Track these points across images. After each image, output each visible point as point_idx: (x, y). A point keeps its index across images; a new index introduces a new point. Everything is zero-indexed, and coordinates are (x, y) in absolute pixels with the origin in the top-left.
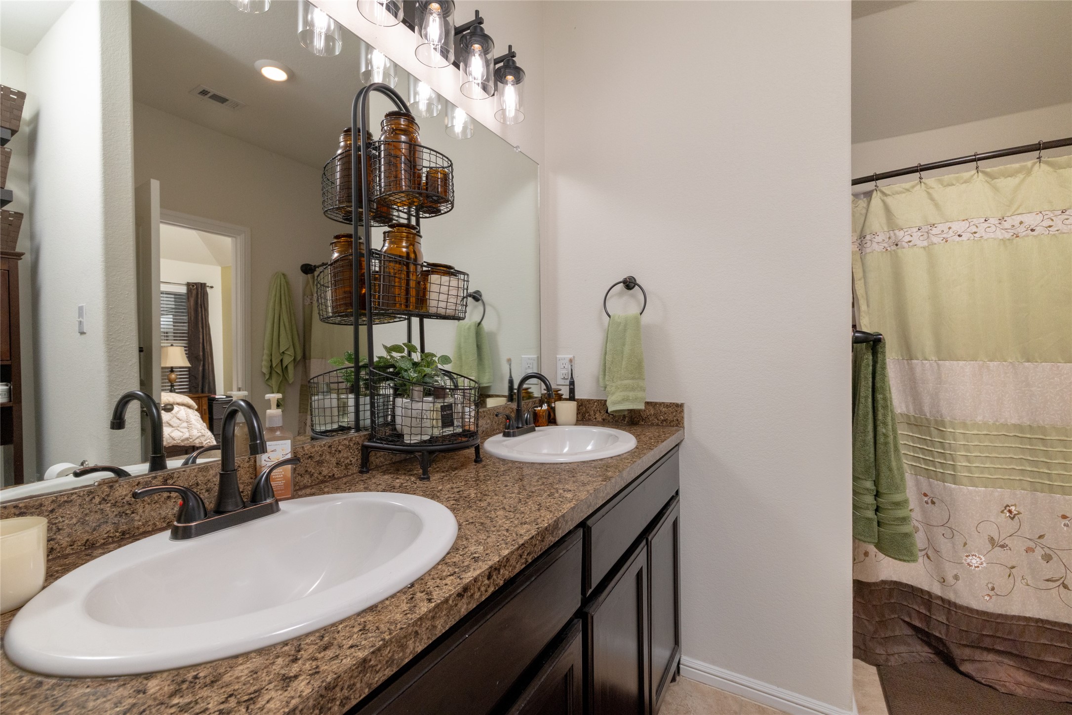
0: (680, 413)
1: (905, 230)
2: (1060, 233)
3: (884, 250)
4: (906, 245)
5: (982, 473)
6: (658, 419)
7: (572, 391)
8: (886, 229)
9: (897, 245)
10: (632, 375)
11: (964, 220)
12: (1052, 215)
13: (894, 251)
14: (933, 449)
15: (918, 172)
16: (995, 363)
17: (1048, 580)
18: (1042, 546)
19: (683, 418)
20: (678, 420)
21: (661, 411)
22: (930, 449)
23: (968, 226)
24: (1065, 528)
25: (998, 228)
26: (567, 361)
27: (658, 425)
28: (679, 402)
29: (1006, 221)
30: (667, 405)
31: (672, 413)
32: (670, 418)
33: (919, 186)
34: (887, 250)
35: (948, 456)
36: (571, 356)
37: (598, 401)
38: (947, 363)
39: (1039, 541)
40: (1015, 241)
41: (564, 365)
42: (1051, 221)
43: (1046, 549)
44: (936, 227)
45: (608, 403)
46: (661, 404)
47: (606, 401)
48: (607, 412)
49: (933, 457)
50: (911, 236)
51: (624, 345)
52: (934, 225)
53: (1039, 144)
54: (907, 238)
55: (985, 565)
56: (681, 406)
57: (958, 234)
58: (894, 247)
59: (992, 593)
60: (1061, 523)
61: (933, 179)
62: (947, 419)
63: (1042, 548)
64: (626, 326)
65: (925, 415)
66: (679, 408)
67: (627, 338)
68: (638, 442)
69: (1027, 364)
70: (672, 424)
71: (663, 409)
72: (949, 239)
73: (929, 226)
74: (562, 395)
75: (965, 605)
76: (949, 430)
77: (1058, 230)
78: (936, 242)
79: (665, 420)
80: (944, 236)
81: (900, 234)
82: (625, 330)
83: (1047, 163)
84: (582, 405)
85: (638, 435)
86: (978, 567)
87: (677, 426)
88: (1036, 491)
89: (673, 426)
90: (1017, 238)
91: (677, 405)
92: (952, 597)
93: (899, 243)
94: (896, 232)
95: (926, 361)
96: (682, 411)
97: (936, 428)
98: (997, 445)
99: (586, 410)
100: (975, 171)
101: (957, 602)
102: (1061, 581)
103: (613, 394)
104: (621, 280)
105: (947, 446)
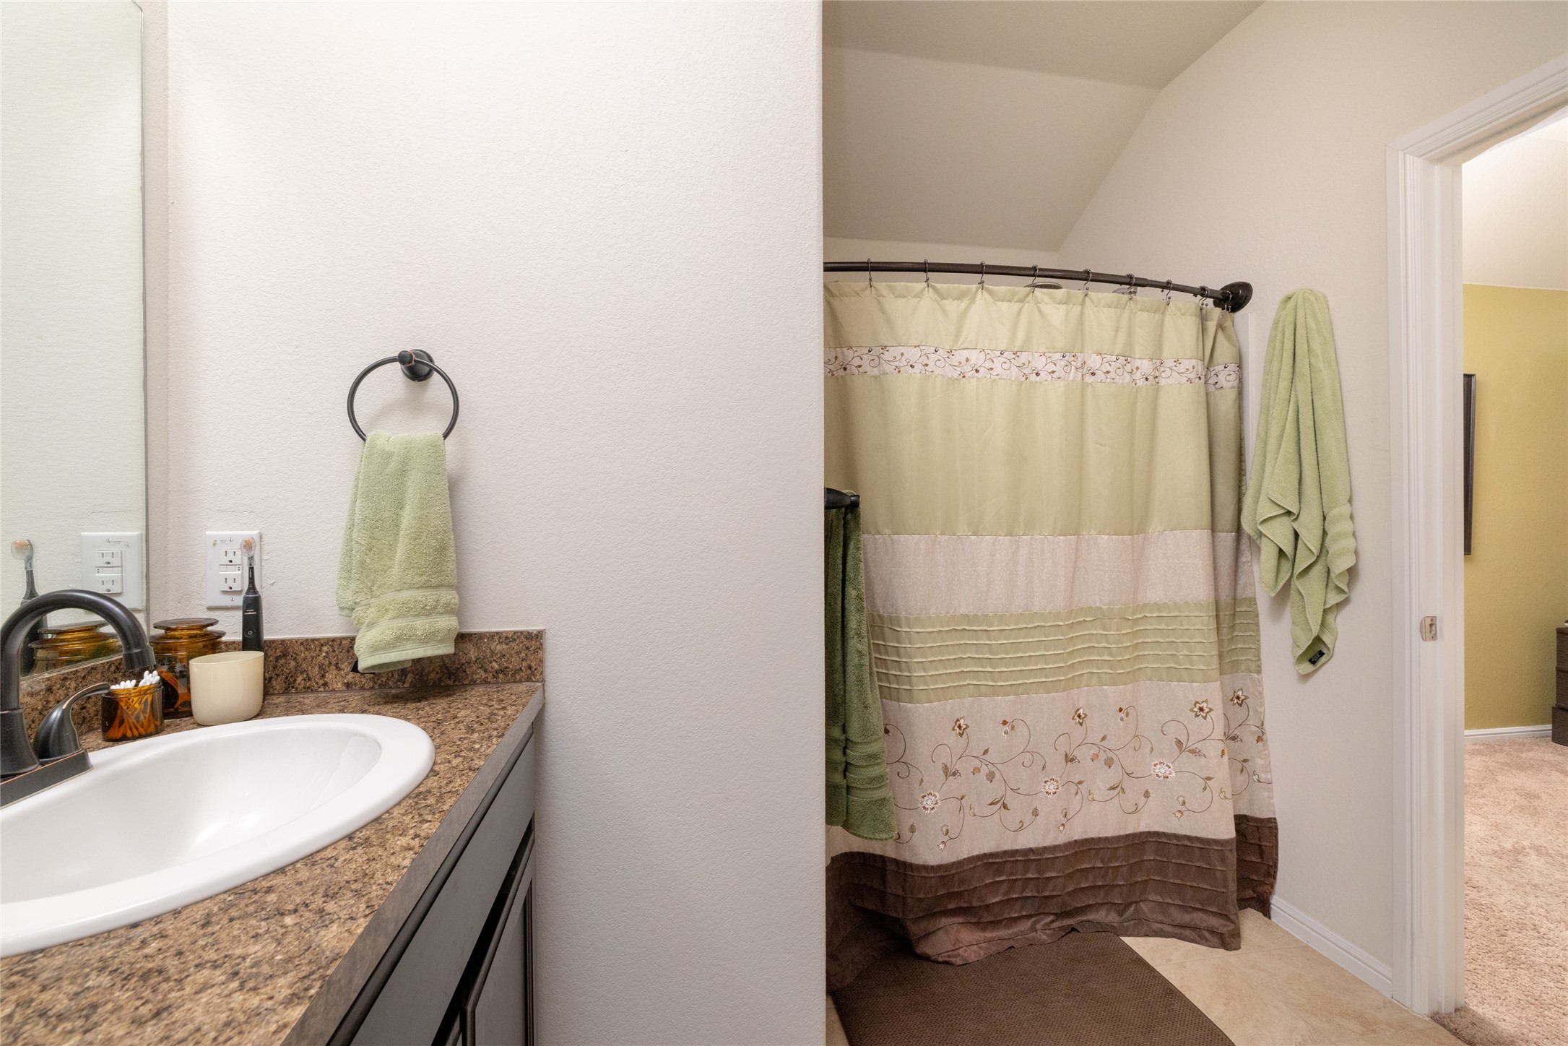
0: (536, 651)
1: (855, 349)
2: (1000, 379)
3: (830, 375)
4: (855, 370)
5: (936, 683)
6: (485, 671)
7: (252, 624)
8: (832, 345)
9: (845, 369)
10: (424, 578)
11: (915, 347)
12: (993, 356)
13: (842, 377)
14: (887, 658)
15: (867, 270)
16: (946, 537)
17: (991, 804)
18: (987, 763)
19: (541, 661)
20: (530, 667)
21: (492, 652)
22: (883, 657)
23: (919, 355)
24: (1005, 735)
25: (947, 364)
26: (237, 546)
27: (485, 682)
28: (533, 628)
29: (953, 355)
30: (507, 638)
31: (518, 653)
32: (515, 663)
33: (869, 289)
34: (833, 375)
35: (903, 665)
36: (252, 533)
37: (334, 640)
38: (902, 538)
39: (983, 757)
40: (961, 382)
41: (230, 556)
42: (991, 363)
43: (990, 766)
44: (888, 351)
45: (360, 648)
46: (492, 636)
47: (353, 639)
48: (355, 669)
49: (887, 669)
50: (861, 359)
51: (400, 506)
52: (885, 347)
53: (982, 265)
54: (857, 362)
55: (939, 803)
56: (537, 636)
57: (910, 364)
58: (841, 372)
59: (946, 838)
60: (1002, 730)
61: (884, 284)
62: (903, 614)
63: (987, 765)
64: (405, 461)
65: (879, 612)
66: (533, 642)
67: (410, 491)
68: (437, 747)
69: (973, 537)
70: (518, 677)
71: (499, 647)
72: (901, 369)
73: (880, 348)
74: (221, 635)
75: (921, 863)
76: (904, 630)
77: (997, 375)
78: (888, 371)
79: (503, 671)
80: (897, 363)
81: (849, 353)
82: (402, 473)
83: (989, 291)
84: (284, 655)
85: (439, 722)
86: (933, 808)
87: (529, 679)
88: (981, 695)
89: (521, 681)
90: (964, 379)
91: (529, 636)
92: (907, 857)
93: (848, 366)
94: (845, 349)
95: (879, 536)
96: (540, 647)
97: (890, 628)
98: (949, 644)
99: (298, 665)
100: (925, 284)
101: (912, 862)
102: (1001, 802)
103: (371, 625)
104: (396, 354)
105: (902, 651)
